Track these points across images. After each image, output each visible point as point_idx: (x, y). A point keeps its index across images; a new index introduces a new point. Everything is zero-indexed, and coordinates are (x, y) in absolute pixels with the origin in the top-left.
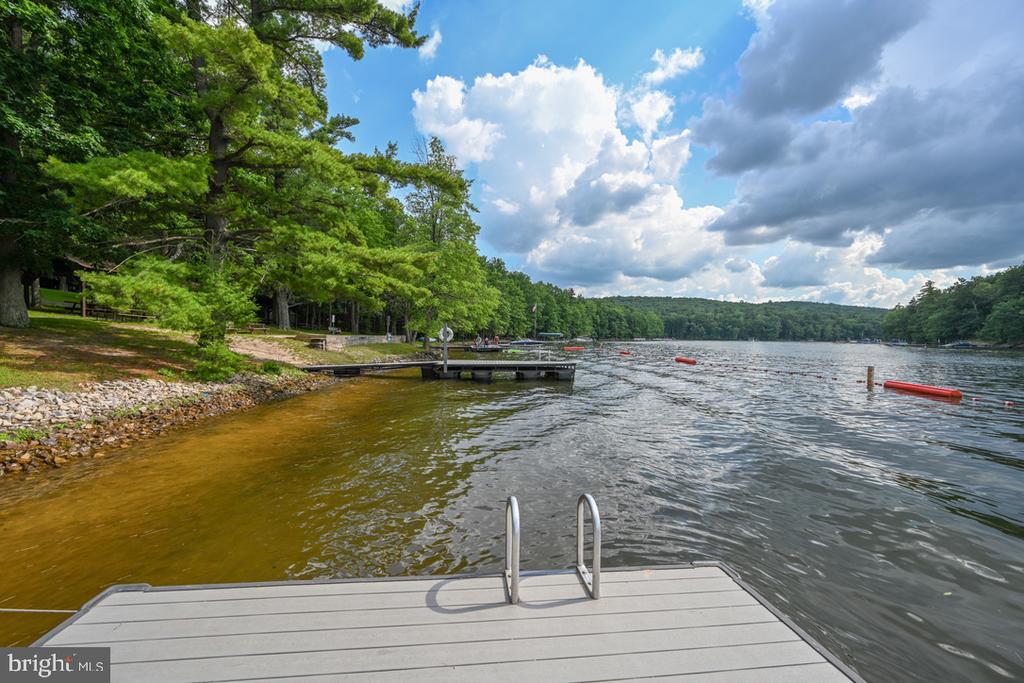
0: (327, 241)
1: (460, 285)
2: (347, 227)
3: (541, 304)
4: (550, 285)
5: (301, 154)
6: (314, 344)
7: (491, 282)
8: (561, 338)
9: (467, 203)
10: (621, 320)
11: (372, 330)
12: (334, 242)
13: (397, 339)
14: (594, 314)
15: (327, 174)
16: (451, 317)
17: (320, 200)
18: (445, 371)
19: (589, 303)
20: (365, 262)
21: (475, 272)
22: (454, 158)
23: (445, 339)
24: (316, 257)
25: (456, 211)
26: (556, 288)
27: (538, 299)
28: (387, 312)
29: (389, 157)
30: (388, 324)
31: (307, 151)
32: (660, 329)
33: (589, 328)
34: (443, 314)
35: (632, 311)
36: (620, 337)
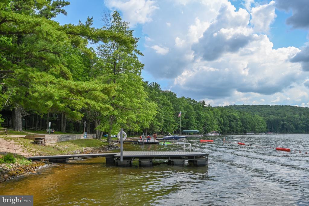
0: (47, 77)
1: (131, 101)
2: (61, 68)
3: (184, 111)
4: (189, 99)
5: (34, 26)
6: (37, 141)
7: (151, 98)
8: (198, 134)
9: (136, 50)
10: (237, 121)
11: (74, 130)
12: (52, 78)
13: (90, 136)
14: (219, 117)
15: (49, 38)
16: (125, 122)
17: (44, 50)
18: (122, 160)
19: (215, 110)
20: (71, 90)
21: (141, 93)
22: (127, 23)
23: (121, 139)
24: (40, 88)
25: (129, 55)
26: (193, 101)
27: (182, 108)
28: (84, 119)
29: (88, 26)
30: (85, 127)
31: (38, 24)
32: (264, 126)
33: (216, 126)
34: (120, 120)
35: (244, 115)
36: (237, 132)
